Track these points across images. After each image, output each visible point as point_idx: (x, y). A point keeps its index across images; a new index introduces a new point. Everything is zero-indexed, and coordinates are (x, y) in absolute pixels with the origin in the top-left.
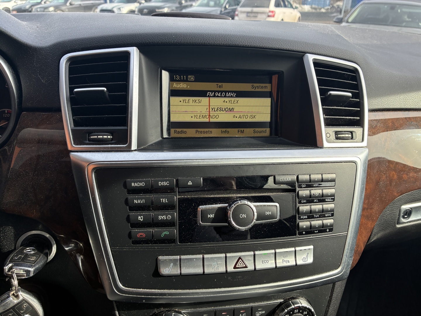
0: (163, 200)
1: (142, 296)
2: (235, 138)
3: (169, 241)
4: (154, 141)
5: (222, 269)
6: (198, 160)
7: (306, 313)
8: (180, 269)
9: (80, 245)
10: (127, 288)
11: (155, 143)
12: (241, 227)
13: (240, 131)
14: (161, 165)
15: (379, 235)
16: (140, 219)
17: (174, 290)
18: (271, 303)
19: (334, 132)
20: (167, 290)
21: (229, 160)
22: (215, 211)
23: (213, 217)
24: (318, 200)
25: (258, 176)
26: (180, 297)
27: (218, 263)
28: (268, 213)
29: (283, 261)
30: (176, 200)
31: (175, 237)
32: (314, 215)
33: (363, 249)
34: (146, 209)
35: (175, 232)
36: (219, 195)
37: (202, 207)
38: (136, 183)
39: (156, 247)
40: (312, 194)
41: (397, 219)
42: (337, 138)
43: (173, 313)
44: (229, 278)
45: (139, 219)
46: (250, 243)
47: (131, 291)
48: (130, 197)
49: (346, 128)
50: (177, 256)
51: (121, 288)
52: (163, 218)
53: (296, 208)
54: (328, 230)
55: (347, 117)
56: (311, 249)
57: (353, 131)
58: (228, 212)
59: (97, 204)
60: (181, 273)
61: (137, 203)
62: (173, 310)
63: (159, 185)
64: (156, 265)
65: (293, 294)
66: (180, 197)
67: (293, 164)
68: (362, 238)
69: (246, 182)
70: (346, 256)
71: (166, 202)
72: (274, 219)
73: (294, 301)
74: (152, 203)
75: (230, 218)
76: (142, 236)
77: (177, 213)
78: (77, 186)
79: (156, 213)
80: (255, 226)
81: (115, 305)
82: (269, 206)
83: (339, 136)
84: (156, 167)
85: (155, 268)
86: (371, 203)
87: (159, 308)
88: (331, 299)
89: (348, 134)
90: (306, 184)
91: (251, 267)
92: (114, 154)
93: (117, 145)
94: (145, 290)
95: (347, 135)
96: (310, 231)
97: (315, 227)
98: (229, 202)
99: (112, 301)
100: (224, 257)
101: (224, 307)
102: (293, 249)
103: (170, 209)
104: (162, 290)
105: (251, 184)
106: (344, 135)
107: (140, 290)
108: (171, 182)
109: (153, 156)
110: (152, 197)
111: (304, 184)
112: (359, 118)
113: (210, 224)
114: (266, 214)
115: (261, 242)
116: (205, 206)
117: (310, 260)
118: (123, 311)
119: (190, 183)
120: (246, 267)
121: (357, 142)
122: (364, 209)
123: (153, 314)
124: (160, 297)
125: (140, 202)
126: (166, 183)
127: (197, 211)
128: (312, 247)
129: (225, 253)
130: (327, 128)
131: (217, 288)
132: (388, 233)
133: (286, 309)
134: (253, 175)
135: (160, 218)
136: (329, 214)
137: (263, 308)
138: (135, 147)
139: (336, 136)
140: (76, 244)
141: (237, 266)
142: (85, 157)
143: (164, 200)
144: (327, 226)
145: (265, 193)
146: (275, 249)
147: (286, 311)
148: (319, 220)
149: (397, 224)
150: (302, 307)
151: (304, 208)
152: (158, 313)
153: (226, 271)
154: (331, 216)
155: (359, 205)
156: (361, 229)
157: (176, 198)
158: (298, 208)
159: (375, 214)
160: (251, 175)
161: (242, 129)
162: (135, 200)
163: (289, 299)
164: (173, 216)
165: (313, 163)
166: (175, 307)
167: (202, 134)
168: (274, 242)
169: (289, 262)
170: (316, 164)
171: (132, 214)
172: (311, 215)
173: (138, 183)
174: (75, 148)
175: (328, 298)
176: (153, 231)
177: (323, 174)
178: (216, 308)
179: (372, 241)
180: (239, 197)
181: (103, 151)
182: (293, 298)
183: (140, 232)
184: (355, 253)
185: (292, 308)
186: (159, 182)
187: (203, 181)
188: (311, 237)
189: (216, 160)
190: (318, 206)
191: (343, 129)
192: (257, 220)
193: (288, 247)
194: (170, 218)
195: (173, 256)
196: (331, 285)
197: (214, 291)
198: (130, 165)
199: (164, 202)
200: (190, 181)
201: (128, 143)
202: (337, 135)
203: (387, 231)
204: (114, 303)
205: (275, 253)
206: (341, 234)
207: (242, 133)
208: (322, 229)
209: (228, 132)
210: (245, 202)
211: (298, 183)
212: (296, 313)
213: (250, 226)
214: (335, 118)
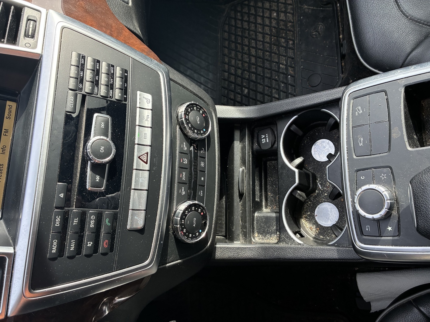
0: (75, 223)
1: (158, 244)
2: (13, 140)
3: (114, 218)
4: (4, 228)
5: (147, 174)
6: (37, 185)
7: (189, 109)
8: (141, 210)
9: (105, 301)
10: (150, 257)
11: (7, 227)
12: (112, 153)
13: (5, 133)
14: (37, 223)
15: (136, 24)
16: (91, 244)
17: (157, 217)
18: (179, 136)
19: (25, 37)
20: (156, 223)
21: (42, 153)
22: (93, 174)
23: (99, 176)
24: (96, 75)
25: (64, 128)
26: (163, 212)
27: (140, 177)
28: (103, 125)
29: (146, 120)
30: (78, 210)
31: (111, 213)
32: (111, 83)
33: (146, 47)
34: (81, 239)
35: (108, 213)
36: (78, 168)
37: (88, 186)
38: (53, 248)
39: (118, 231)
40: (90, 80)
41: (123, 3)
42: (33, 37)
43: (175, 217)
44: (154, 169)
45: (91, 246)
46: (127, 146)
47: (152, 253)
48: (67, 254)
49: (22, 24)
50: (129, 212)
51: (149, 262)
52: (93, 223)
53: (101, 98)
54: (126, 74)
55: (10, 19)
56: (140, 93)
57: (27, 18)
58: (97, 163)
59: (69, 286)
60: (144, 210)
61: (73, 248)
62: (173, 218)
63: (59, 225)
64: (133, 231)
65: (174, 116)
66: (74, 206)
67: (56, 90)
68: (136, 44)
69: (69, 140)
70: (150, 64)
71: (77, 219)
72: (109, 121)
73: (179, 117)
74: (76, 233)
75: (103, 161)
76: (106, 243)
77: (90, 210)
78: (46, 307)
79: (87, 229)
80: (112, 139)
81: (161, 267)
82: (96, 123)
83: (30, 34)
84: (38, 229)
85: (136, 232)
86: (106, 25)
87: (169, 230)
88: (182, 85)
89: (30, 24)
90: (79, 83)
91: (148, 149)
92: (15, 270)
93: (5, 267)
94: (153, 241)
95: (31, 26)
96: (124, 90)
97: (122, 85)
98: (87, 160)
99: (158, 270)
100: (136, 171)
101: (176, 176)
102: (138, 109)
103: (85, 217)
104: (156, 226)
105: (72, 136)
106: (31, 30)
107: (152, 246)
108: (57, 214)
109: (25, 231)
110: (70, 233)
111: (79, 85)
112: (13, 6)
113: (105, 180)
114: (103, 127)
115: (128, 136)
116: (87, 183)
117: (149, 97)
118: (167, 260)
119: (62, 195)
120: (147, 153)
121: (40, 18)
122: (111, 35)
123: (173, 234)
124: (161, 229)
125: (73, 245)
126: (58, 219)
127: (91, 191)
128: (138, 92)
129: (133, 169)
130: (19, 44)
131: (161, 180)
132: (135, 16)
133: (185, 125)
134: (62, 132)
135: (92, 226)
136: (111, 69)
137: (181, 143)
138: (11, 249)
139: (30, 37)
140: (105, 304)
141: (146, 161)
142: (15, 301)
143: (75, 221)
144: (122, 74)
145: (82, 123)
146: (136, 126)
147: (186, 125)
148: (116, 80)
149: (128, 4)
150: (185, 111)
151: (103, 91)
152: (173, 231)
153: (148, 171)
154: (114, 68)
155: (107, 38)
156: (129, 43)
157: (75, 209)
158: (102, 96)
159: (117, 24)
160: (62, 134)
161: (3, 131)
162: (71, 249)
163: (178, 121)
164: (92, 214)
165: (57, 70)
166: (170, 216)
167: (2, 175)
168: (129, 125)
169: (148, 116)
170: (59, 68)
171: (84, 252)
172: (110, 86)
173: (53, 246)
174: (3, 311)
175: (181, 88)
176: (104, 233)
177: (71, 63)
178: (176, 182)
179: (140, 33)
180: (83, 149)
181: (11, 282)
182: (177, 117)
183: (103, 245)
184: (148, 55)
185: (185, 120)
186: (56, 225)
187: (61, 182)
188: (129, 90)
189: (40, 167)
190: (102, 77)
191: (22, 28)
192: (108, 137)
193: (136, 113)
194: (94, 217)
195: (128, 216)
196: (172, 82)
197: (163, 183)
198: (32, 254)
199: (77, 222)
200: (60, 195)
201: (5, 256)
202: (29, 35)
203: (134, 16)
204: (160, 267)
205: (139, 126)
206: (131, 64)
207: (8, 131)
208: (125, 79)
209: (4, 147)
210: (89, 145)
211: (77, 91)
212: (188, 117)
213: (112, 144)
214: (8, 32)
